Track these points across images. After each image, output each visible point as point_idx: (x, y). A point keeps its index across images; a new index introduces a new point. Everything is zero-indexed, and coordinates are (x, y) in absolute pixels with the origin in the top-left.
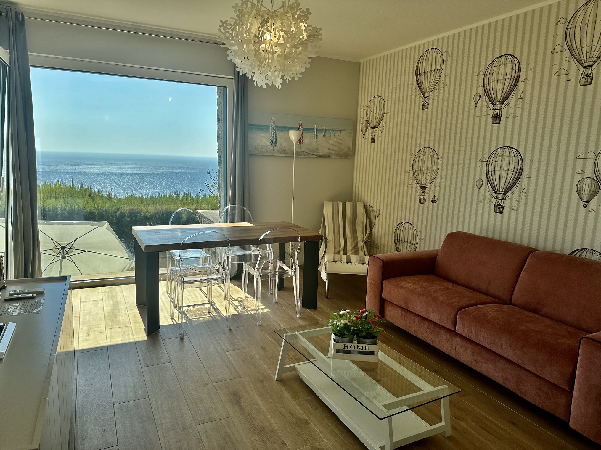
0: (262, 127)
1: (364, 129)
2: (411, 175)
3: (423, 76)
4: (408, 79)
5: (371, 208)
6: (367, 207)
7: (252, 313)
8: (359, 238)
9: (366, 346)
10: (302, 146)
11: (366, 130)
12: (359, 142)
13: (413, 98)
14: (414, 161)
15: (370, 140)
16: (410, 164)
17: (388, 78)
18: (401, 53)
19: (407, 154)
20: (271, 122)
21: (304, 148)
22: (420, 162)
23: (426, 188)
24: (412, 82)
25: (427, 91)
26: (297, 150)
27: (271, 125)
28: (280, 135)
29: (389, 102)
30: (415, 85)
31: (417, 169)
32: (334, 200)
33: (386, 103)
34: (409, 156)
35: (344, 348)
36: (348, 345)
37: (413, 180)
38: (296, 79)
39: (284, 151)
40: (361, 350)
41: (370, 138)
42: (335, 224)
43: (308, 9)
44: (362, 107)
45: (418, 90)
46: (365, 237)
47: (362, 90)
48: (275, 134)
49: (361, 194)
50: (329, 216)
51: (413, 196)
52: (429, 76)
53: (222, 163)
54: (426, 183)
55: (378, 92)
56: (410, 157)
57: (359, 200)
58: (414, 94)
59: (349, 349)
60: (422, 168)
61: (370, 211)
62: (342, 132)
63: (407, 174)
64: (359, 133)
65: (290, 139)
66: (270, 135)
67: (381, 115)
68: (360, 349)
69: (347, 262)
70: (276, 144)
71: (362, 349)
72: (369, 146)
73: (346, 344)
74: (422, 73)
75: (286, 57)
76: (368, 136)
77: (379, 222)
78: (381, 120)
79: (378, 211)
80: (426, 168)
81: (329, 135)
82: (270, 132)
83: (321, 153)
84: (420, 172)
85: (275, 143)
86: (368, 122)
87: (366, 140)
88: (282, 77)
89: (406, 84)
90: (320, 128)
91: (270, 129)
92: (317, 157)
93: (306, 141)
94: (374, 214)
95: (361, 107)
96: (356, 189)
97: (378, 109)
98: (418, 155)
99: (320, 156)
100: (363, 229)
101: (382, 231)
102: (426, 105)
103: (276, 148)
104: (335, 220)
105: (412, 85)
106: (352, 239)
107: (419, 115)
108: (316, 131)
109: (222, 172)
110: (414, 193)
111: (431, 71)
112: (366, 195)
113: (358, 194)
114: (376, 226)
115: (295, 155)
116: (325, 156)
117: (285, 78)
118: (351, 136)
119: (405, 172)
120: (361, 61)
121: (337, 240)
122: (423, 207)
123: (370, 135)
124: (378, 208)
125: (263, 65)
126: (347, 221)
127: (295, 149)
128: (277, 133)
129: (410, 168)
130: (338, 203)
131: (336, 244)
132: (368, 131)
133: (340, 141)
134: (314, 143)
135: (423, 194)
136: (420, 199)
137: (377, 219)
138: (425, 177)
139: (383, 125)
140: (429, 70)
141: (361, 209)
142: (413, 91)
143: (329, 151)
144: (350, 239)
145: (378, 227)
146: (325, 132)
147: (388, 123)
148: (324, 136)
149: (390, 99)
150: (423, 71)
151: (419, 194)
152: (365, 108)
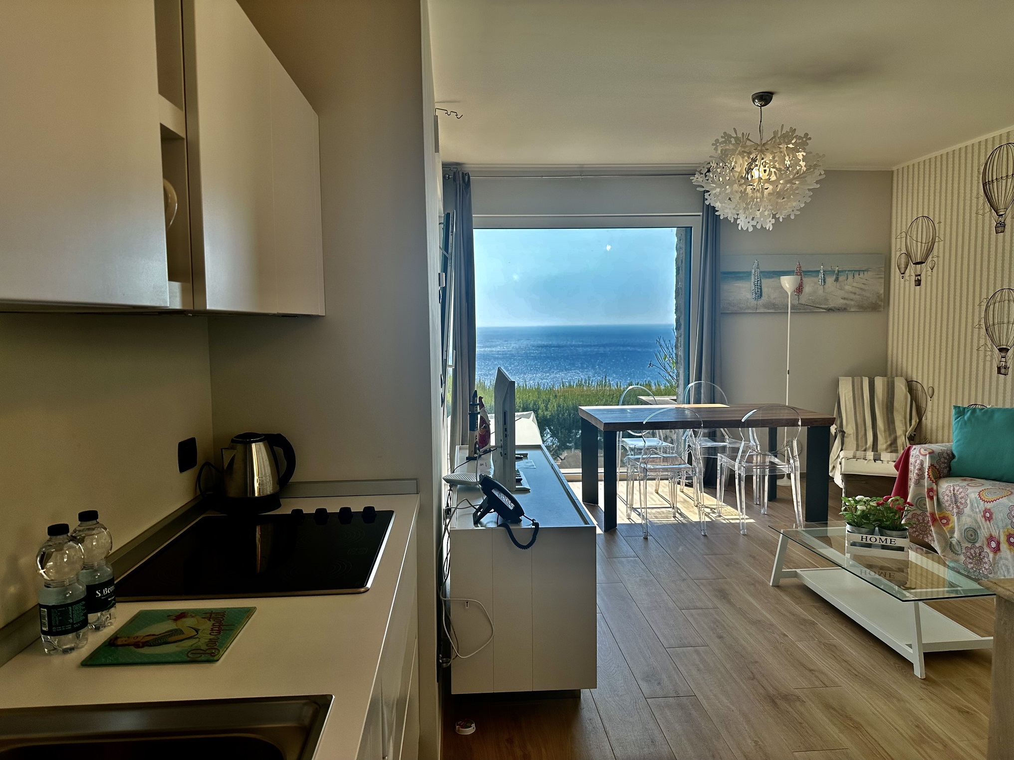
0: (741, 275)
1: (903, 266)
2: (983, 331)
3: (995, 184)
4: (971, 190)
5: (919, 386)
6: (912, 385)
7: (732, 521)
8: (899, 431)
9: (891, 539)
10: (801, 297)
11: (906, 268)
12: (894, 286)
13: (980, 217)
14: (986, 310)
15: (913, 283)
16: (980, 314)
17: (938, 191)
18: (957, 153)
19: (974, 299)
20: (754, 267)
21: (804, 299)
22: (996, 313)
23: (1009, 350)
24: (978, 194)
25: (1002, 206)
26: (793, 303)
27: (753, 271)
28: (767, 283)
29: (942, 224)
30: (982, 198)
31: (991, 323)
32: (854, 374)
33: (937, 226)
34: (977, 302)
35: (862, 540)
36: (866, 537)
37: (986, 339)
38: (792, 217)
39: (774, 305)
40: (884, 544)
41: (913, 278)
42: (857, 409)
43: (806, 135)
44: (898, 233)
45: (987, 205)
46: (909, 430)
47: (897, 210)
48: (759, 283)
49: (902, 364)
50: (847, 399)
51: (988, 364)
52: (1004, 184)
53: (683, 326)
54: (1008, 343)
55: (923, 211)
56: (980, 305)
57: (899, 373)
58: (982, 211)
59: (869, 542)
60: (1001, 319)
61: (917, 390)
62: (866, 273)
63: (976, 331)
64: (895, 273)
65: (782, 287)
66: (752, 283)
67: (929, 245)
68: (883, 542)
69: (875, 460)
70: (761, 295)
71: (886, 543)
72: (912, 292)
73: (864, 536)
74: (992, 180)
75: (779, 195)
76: (910, 276)
77: (932, 406)
78: (930, 251)
79: (930, 390)
80: (1006, 320)
81: (845, 278)
82: (753, 280)
83: (833, 306)
84: (996, 327)
85: (759, 294)
86: (908, 255)
87: (907, 283)
88: (774, 216)
89: (968, 197)
90: (830, 269)
91: (753, 276)
92: (825, 311)
93: (807, 289)
94: (924, 395)
95: (896, 234)
96: (892, 358)
97: (924, 236)
98: (992, 301)
99: (830, 310)
100: (905, 418)
101: (937, 421)
102: (1001, 227)
103: (760, 302)
104: (857, 403)
105: (978, 198)
106: (887, 433)
107: (991, 243)
108: (823, 274)
109: (682, 339)
110: (988, 358)
111: (1007, 176)
112: (910, 367)
113: (897, 365)
114: (929, 414)
115: (791, 309)
116: (839, 310)
117: (777, 216)
118: (881, 278)
119: (973, 328)
120: (894, 169)
121: (861, 433)
122: (1005, 380)
123: (913, 275)
124: (931, 385)
125: (749, 207)
126: (879, 404)
127: (791, 301)
128: (762, 280)
129: (980, 321)
130: (862, 379)
131: (859, 440)
132: (910, 270)
133: (863, 286)
134: (820, 292)
135: (1003, 359)
136: (999, 368)
137: (929, 403)
138: (1005, 334)
139: (934, 259)
140: (1004, 175)
141: (900, 387)
142: (979, 207)
143: (845, 301)
144: (883, 433)
145: (932, 415)
146: (838, 275)
147: (941, 255)
148: (837, 280)
149: (942, 220)
150: (995, 178)
151: (997, 360)
152: (904, 234)
